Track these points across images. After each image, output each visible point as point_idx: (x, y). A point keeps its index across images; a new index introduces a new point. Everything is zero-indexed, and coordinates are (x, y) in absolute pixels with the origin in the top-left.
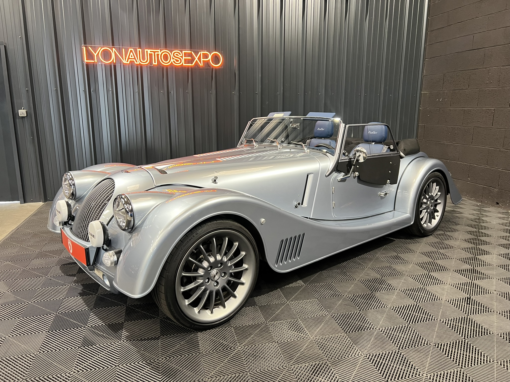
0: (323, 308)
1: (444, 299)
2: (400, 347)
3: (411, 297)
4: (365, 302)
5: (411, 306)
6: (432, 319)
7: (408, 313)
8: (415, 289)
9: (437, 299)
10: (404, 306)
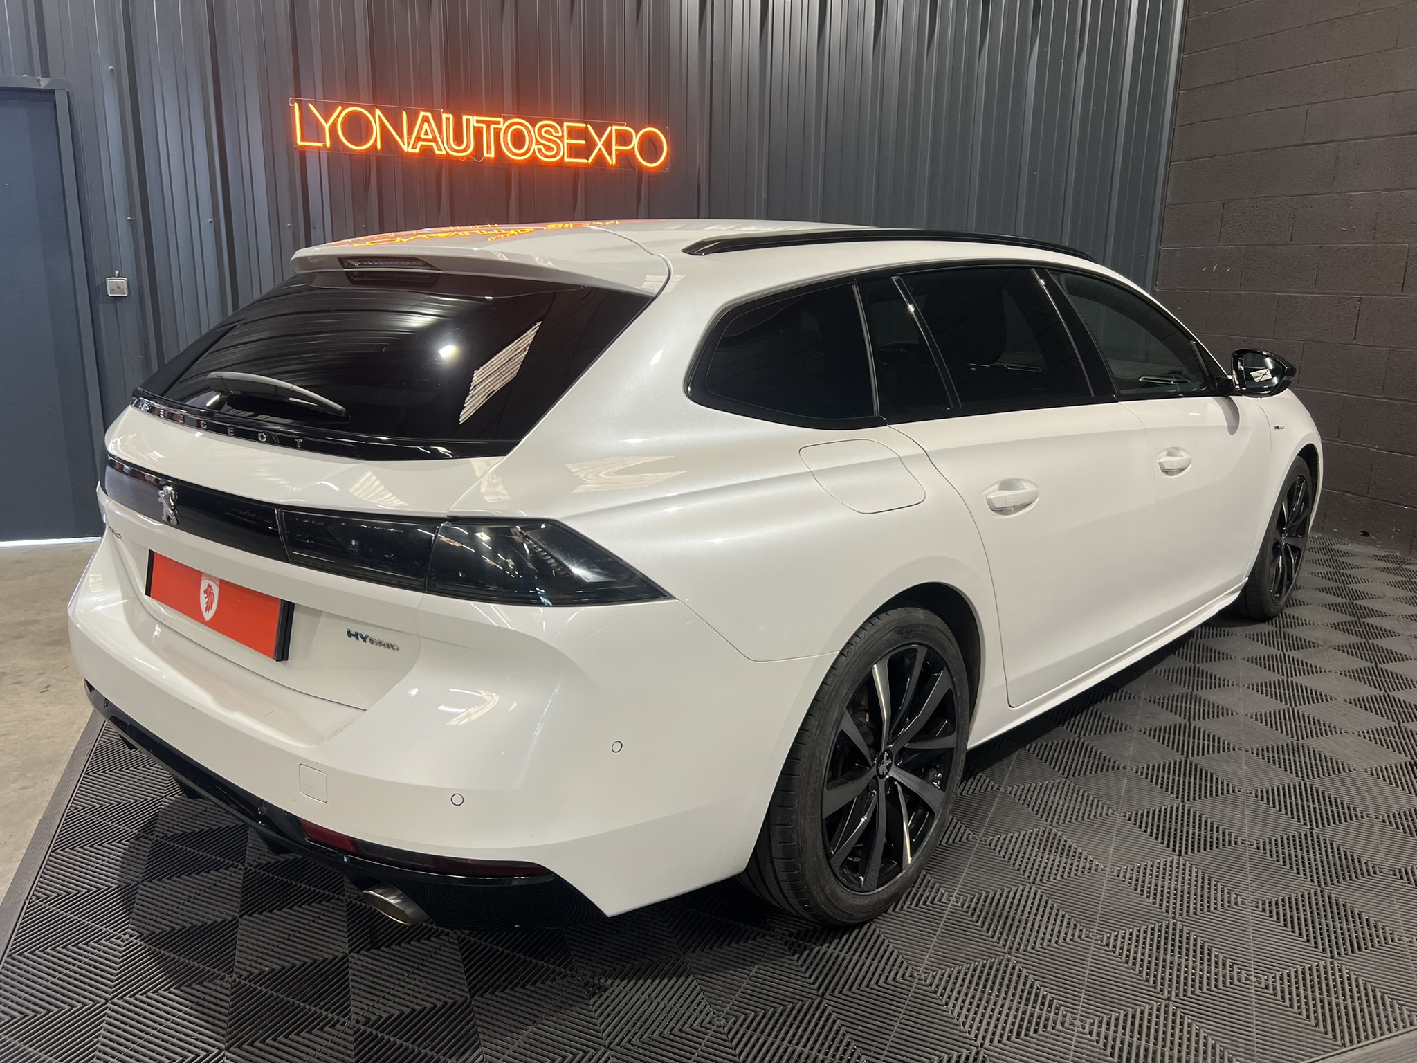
0: (1093, 801)
1: (1360, 770)
2: (1319, 882)
3: (1283, 766)
4: (1184, 782)
5: (1295, 788)
6: (1356, 816)
7: (1297, 805)
8: (1280, 747)
9: (1344, 769)
10: (1278, 788)
